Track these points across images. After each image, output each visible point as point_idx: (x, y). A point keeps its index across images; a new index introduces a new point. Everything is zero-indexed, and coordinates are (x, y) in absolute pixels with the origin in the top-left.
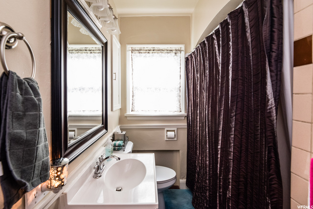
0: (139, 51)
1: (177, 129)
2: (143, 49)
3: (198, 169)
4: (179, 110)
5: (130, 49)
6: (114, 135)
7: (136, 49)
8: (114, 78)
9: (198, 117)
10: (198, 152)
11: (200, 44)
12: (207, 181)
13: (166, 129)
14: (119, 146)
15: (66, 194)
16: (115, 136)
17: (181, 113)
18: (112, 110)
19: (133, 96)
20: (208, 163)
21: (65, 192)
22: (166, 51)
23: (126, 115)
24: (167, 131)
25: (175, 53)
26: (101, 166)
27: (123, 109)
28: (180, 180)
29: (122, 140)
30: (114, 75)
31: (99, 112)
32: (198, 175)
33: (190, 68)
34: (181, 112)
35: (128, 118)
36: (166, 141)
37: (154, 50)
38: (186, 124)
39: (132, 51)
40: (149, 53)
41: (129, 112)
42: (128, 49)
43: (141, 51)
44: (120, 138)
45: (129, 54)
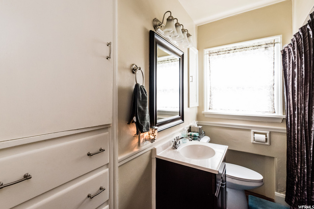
0: (218, 53)
1: (270, 132)
2: (221, 50)
3: (297, 180)
4: (272, 110)
5: (208, 53)
6: (190, 127)
7: (214, 52)
8: (190, 80)
9: (296, 119)
10: (296, 159)
11: (295, 36)
12: (306, 193)
13: (252, 131)
14: (195, 136)
15: (156, 149)
16: (192, 128)
17: (274, 114)
18: (189, 107)
19: (210, 96)
20: (306, 170)
21: (155, 147)
22: (251, 48)
23: (203, 112)
24: (255, 133)
25: (266, 48)
26: (178, 143)
27: (201, 107)
28: (276, 193)
29: (198, 132)
30: (190, 78)
31: (177, 109)
32: (297, 187)
33: (288, 62)
34: (275, 112)
35: (206, 116)
36: (253, 143)
37: (235, 49)
38: (286, 128)
39: (210, 54)
40: (229, 53)
41: (206, 110)
42: (205, 53)
43: (220, 53)
44: (196, 131)
45: (206, 57)
